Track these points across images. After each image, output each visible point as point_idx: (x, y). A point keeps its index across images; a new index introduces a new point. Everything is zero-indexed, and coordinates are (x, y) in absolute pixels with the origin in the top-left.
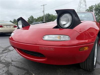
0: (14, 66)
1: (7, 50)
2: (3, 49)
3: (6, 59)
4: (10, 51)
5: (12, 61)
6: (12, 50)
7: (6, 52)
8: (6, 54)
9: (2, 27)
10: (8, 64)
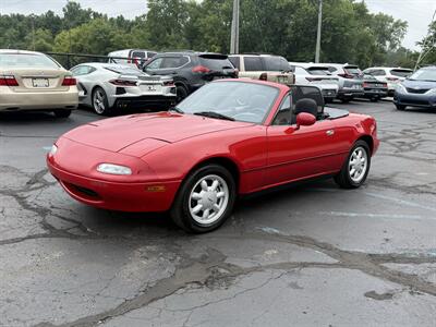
0: (56, 215)
1: (37, 181)
2: (28, 179)
3: (39, 203)
4: (47, 184)
5: (52, 207)
6: (53, 184)
7: (36, 188)
8: (38, 191)
9: (17, 85)
10: (43, 212)
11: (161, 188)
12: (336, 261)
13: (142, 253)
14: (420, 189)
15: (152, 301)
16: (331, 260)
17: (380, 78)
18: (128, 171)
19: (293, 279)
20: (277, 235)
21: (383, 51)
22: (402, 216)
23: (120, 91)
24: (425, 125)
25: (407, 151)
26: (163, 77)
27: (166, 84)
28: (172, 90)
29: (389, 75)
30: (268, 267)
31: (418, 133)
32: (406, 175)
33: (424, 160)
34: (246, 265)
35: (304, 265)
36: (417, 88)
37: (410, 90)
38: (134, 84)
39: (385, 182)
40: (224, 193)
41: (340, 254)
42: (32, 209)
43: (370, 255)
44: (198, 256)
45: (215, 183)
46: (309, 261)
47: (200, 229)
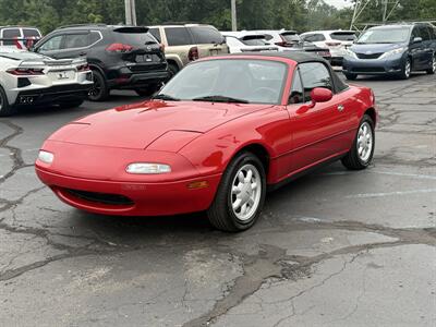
0: (57, 234)
6: (19, 203)
11: (203, 184)
12: (396, 239)
13: (193, 257)
14: (430, 162)
15: (244, 297)
16: (390, 239)
17: (320, 44)
18: (166, 169)
19: (367, 260)
20: (320, 223)
21: (304, 11)
22: (430, 190)
23: (23, 82)
24: (389, 94)
25: (388, 124)
26: (75, 61)
27: (80, 69)
28: (88, 77)
29: (329, 39)
30: (334, 253)
31: (388, 105)
32: (407, 150)
33: (413, 132)
34: (311, 254)
35: (368, 247)
36: (369, 53)
37: (361, 56)
38: (40, 72)
39: (390, 159)
40: (256, 184)
41: (395, 232)
42: (21, 231)
43: (425, 229)
44: (255, 252)
45: (250, 173)
46: (371, 242)
47: (242, 227)
